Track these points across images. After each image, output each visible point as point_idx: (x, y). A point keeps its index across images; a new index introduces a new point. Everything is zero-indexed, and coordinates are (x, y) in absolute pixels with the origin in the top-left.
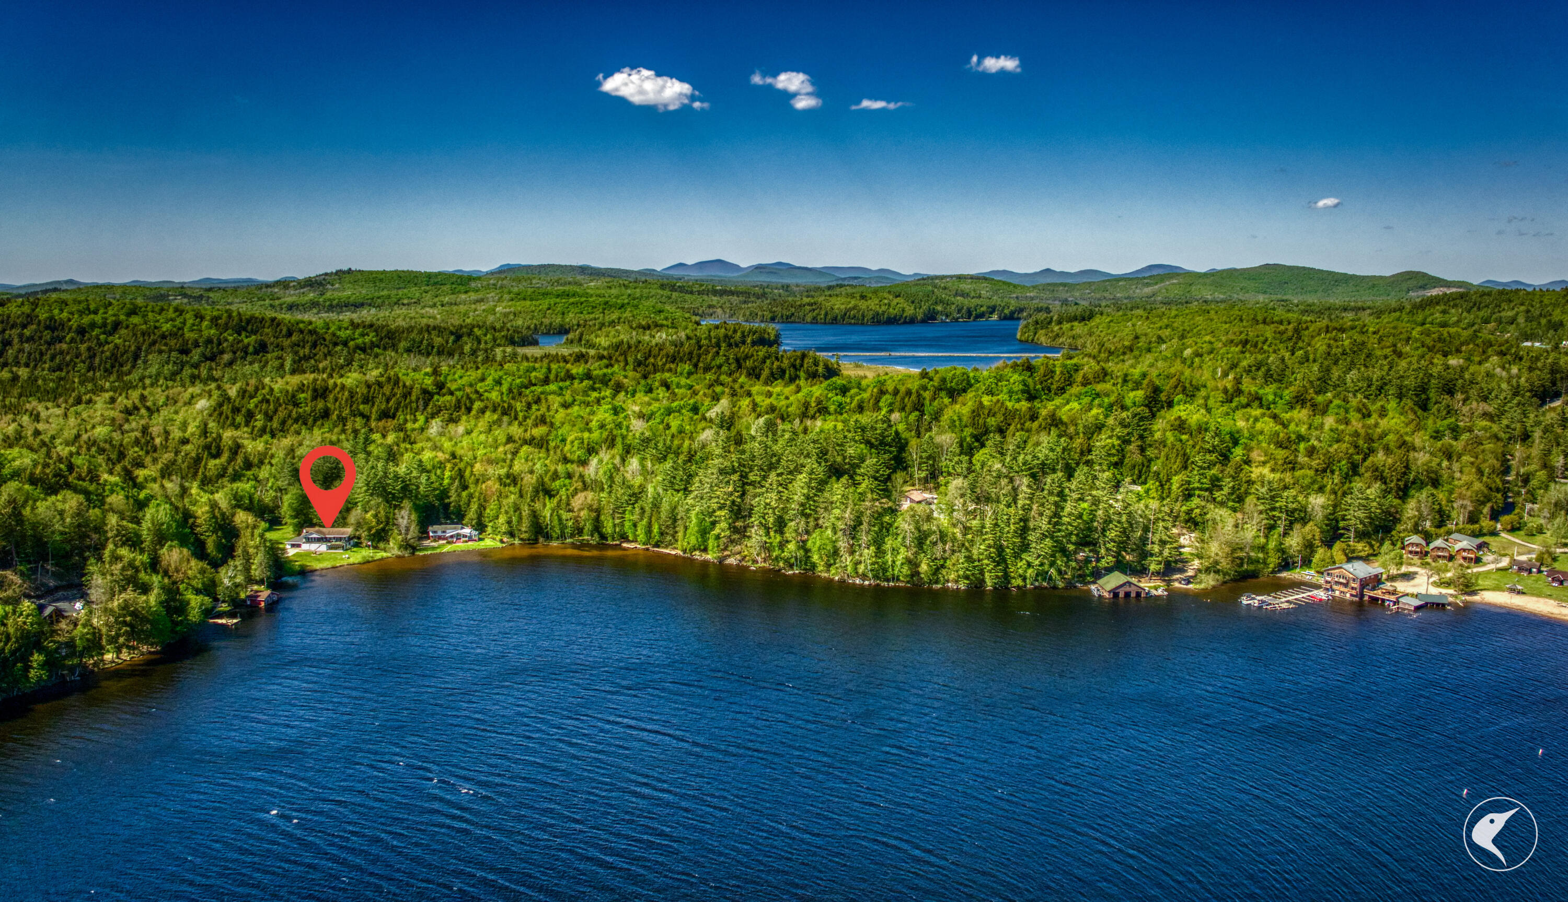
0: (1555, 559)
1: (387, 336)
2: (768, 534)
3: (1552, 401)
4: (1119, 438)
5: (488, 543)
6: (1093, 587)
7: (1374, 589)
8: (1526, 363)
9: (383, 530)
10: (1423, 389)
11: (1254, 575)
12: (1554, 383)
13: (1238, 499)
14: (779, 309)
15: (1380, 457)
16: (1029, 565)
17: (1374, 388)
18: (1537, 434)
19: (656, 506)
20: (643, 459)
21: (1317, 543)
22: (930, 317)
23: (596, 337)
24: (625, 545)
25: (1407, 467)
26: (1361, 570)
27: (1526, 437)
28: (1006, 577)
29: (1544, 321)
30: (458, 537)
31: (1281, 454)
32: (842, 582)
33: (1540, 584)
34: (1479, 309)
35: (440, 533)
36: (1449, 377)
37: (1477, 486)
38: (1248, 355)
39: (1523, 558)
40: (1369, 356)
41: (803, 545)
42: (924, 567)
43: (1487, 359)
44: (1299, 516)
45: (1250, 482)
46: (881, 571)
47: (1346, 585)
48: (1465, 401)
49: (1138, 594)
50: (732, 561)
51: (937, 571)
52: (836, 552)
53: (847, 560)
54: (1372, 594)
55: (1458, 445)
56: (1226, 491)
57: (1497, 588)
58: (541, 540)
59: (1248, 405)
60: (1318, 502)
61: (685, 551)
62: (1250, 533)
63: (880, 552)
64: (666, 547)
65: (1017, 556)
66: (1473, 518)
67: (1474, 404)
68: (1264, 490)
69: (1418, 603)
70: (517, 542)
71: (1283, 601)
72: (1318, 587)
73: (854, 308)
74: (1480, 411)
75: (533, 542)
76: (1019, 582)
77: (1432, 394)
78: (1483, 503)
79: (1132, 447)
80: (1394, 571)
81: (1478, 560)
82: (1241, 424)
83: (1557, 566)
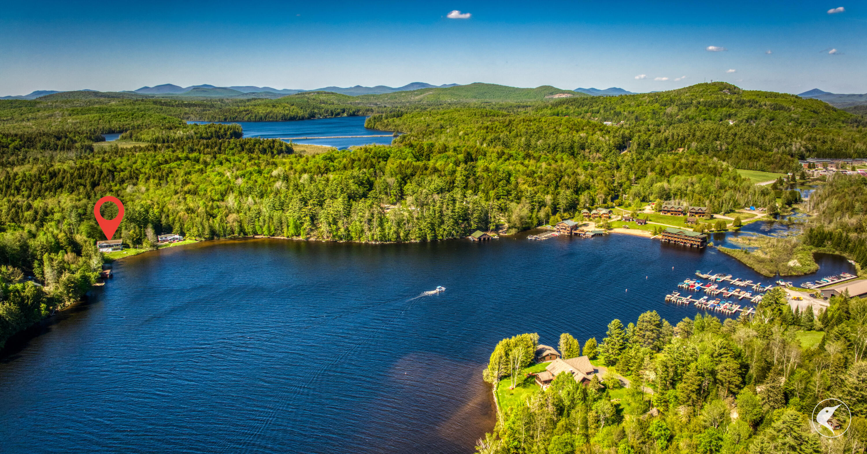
0: (638, 216)
1: (28, 141)
2: (330, 225)
3: (623, 151)
4: (464, 176)
5: (188, 241)
6: (470, 237)
7: (575, 230)
8: (612, 134)
9: (139, 239)
10: (572, 147)
11: (529, 228)
12: (624, 143)
13: (518, 199)
14: (228, 114)
15: (566, 178)
16: (445, 230)
17: (551, 148)
18: (623, 166)
19: (271, 218)
20: (253, 197)
21: (550, 214)
22: (312, 116)
23: (141, 134)
24: (256, 237)
25: (577, 182)
26: (571, 223)
27: (618, 167)
28: (436, 236)
29: (612, 112)
30: (174, 239)
31: (530, 179)
32: (366, 244)
33: (634, 225)
34: (583, 106)
35: (164, 239)
36: (582, 142)
37: (605, 189)
38: (489, 134)
39: (626, 216)
40: (546, 133)
41: (347, 229)
42: (402, 234)
43: (595, 133)
44: (542, 204)
45: (522, 192)
46: (383, 237)
47: (565, 229)
48: (590, 152)
49: (488, 239)
50: (312, 239)
51: (407, 235)
52: (362, 231)
53: (369, 234)
54: (575, 232)
55: (595, 172)
56: (513, 195)
57: (619, 227)
58: (215, 238)
59: (508, 159)
60: (548, 198)
61: (288, 237)
62: (525, 212)
63: (383, 230)
64: (278, 236)
65: (439, 226)
66: (605, 202)
67: (595, 154)
68: (529, 194)
69: (592, 234)
70: (203, 240)
71: (543, 237)
72: (554, 231)
73: (271, 112)
74: (597, 157)
75: (211, 239)
76: (440, 238)
77: (576, 150)
78: (608, 195)
79: (470, 180)
80: (580, 223)
81: (610, 218)
82: (511, 167)
83: (638, 218)
